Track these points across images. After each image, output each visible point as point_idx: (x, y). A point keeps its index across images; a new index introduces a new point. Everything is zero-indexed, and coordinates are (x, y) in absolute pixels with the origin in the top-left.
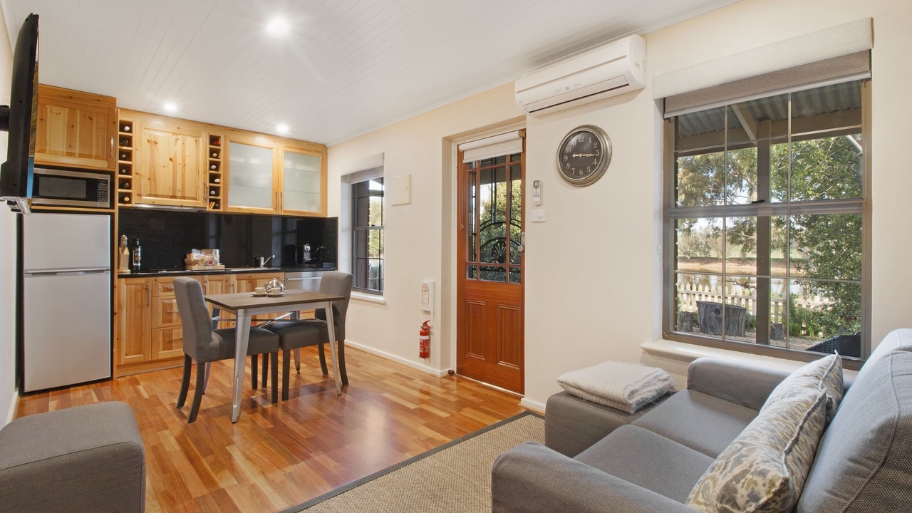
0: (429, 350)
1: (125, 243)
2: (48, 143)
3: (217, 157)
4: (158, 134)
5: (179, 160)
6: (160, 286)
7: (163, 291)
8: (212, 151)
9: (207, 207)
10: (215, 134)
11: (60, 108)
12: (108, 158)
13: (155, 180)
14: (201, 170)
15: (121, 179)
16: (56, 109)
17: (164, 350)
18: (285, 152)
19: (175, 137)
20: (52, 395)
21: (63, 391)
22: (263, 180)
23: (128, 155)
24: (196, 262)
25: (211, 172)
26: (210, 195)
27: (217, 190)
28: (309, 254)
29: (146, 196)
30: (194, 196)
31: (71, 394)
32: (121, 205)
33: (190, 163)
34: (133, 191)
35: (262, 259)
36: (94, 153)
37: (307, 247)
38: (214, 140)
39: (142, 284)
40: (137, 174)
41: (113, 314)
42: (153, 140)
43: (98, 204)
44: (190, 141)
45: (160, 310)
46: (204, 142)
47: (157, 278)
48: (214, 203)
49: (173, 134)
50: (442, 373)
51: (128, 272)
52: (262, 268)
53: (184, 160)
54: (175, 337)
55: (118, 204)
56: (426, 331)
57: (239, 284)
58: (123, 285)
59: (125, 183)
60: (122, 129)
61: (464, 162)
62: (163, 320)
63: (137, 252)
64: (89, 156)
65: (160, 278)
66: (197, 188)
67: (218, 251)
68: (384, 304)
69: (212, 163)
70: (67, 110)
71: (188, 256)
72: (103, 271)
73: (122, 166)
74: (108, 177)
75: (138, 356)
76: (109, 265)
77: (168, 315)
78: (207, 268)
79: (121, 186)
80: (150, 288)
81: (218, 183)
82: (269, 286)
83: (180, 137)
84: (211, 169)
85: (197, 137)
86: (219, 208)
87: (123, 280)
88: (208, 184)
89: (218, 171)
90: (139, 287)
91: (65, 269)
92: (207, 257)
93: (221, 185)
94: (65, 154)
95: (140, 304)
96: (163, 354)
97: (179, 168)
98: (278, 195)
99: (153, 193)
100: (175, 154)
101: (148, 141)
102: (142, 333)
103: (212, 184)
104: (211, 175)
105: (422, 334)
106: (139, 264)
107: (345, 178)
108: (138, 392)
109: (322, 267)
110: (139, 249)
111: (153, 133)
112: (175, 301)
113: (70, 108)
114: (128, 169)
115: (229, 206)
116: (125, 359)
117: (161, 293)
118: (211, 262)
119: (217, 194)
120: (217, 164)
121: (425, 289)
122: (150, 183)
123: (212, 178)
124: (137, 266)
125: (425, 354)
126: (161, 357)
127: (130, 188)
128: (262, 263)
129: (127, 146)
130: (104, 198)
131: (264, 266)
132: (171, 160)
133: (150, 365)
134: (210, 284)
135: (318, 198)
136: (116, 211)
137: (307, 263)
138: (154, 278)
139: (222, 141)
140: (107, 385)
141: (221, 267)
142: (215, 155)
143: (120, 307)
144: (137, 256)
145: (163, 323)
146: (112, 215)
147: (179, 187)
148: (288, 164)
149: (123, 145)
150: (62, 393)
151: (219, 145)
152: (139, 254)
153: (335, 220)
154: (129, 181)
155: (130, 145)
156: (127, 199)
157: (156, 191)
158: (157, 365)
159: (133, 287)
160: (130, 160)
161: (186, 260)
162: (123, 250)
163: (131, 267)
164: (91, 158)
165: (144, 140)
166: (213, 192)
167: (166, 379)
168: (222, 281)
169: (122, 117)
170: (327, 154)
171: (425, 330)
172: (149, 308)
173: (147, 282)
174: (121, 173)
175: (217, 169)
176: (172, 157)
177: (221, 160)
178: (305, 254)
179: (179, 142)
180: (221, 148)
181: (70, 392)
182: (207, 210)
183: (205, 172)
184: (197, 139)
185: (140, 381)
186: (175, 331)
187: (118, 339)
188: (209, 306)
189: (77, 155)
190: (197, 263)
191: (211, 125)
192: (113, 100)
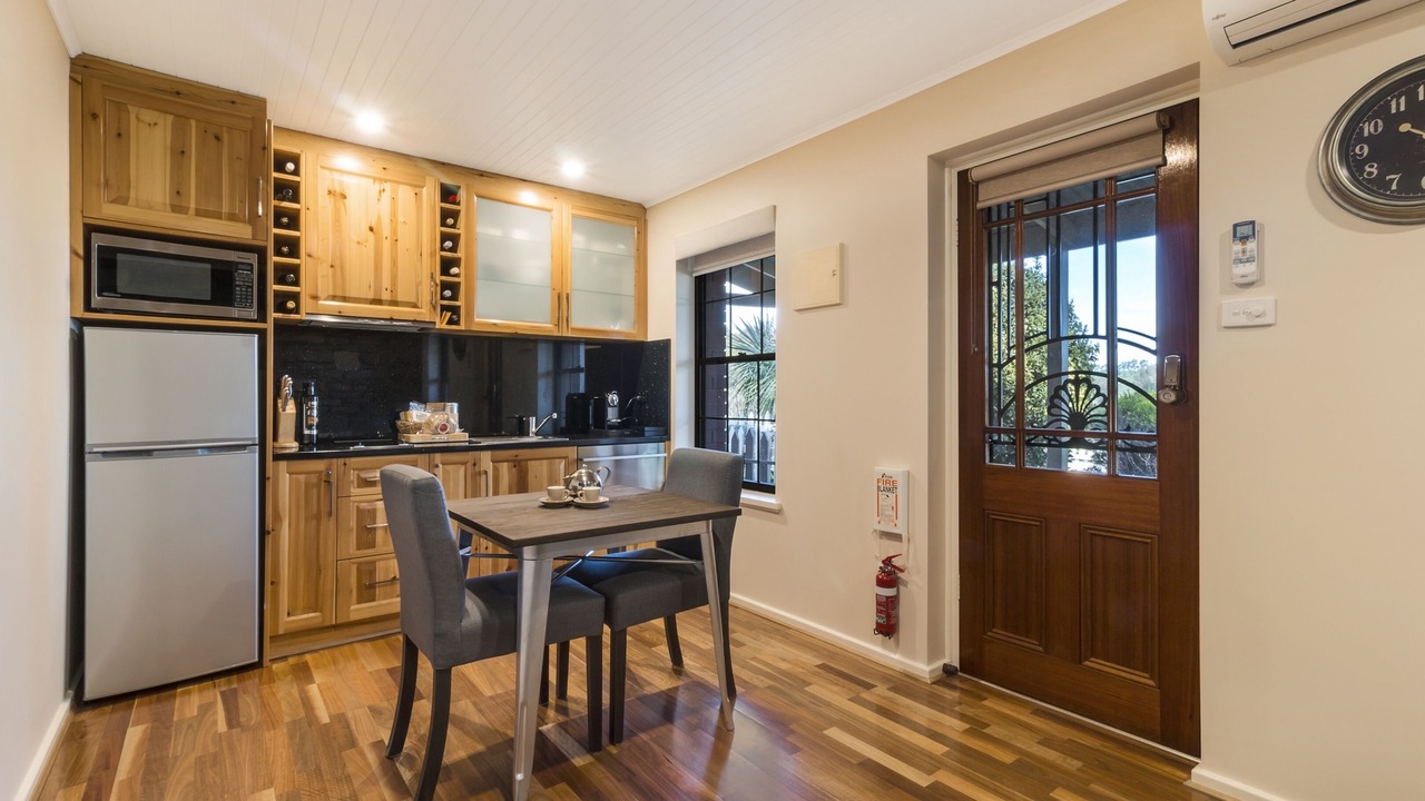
0: (897, 617)
1: (287, 390)
2: (132, 184)
3: (453, 226)
4: (346, 179)
5: (386, 231)
6: (353, 475)
7: (359, 487)
8: (445, 215)
9: (437, 320)
10: (449, 181)
11: (157, 113)
12: (253, 219)
13: (342, 268)
14: (426, 251)
15: (278, 266)
16: (148, 115)
17: (359, 602)
18: (574, 216)
19: (377, 187)
20: (139, 705)
21: (164, 694)
22: (534, 269)
23: (294, 221)
24: (417, 428)
25: (444, 253)
26: (443, 298)
27: (454, 287)
28: (616, 409)
29: (326, 299)
30: (413, 300)
31: (178, 701)
32: (280, 315)
33: (406, 237)
34: (304, 289)
35: (533, 420)
36: (225, 209)
37: (613, 398)
38: (448, 194)
39: (320, 472)
40: (310, 256)
41: (263, 533)
42: (338, 190)
43: (235, 312)
44: (405, 193)
45: (353, 524)
46: (430, 195)
47: (347, 460)
48: (449, 314)
49: (375, 179)
50: (932, 672)
51: (292, 446)
52: (532, 439)
53: (394, 231)
54: (380, 577)
55: (272, 315)
56: (889, 576)
57: (496, 470)
58: (284, 476)
59: (288, 274)
60: (280, 167)
61: (979, 205)
62: (358, 543)
63: (311, 408)
64: (218, 216)
65: (353, 459)
66: (419, 284)
67: (455, 405)
68: (776, 512)
69: (444, 237)
70: (170, 118)
71: (402, 414)
72: (243, 447)
73: (280, 241)
74: (253, 259)
75: (311, 615)
76: (257, 436)
77: (366, 536)
78: (437, 438)
79: (280, 280)
80: (333, 480)
81: (456, 275)
82: (574, 483)
83: (388, 186)
84: (443, 249)
85: (418, 187)
86: (457, 323)
87: (283, 465)
88: (439, 278)
89: (456, 252)
90: (314, 478)
91: (170, 443)
92: (438, 419)
93: (461, 279)
94: (168, 208)
95: (315, 510)
96: (358, 610)
97: (386, 245)
98: (562, 301)
99: (339, 293)
100: (379, 218)
101: (330, 192)
102: (319, 570)
103: (445, 278)
104: (443, 259)
105: (881, 583)
106: (315, 432)
107: (684, 264)
108: (306, 702)
109: (641, 434)
110: (315, 403)
111: (337, 176)
112: (380, 505)
113: (176, 115)
114: (292, 247)
115: (477, 320)
116: (287, 621)
117: (355, 491)
118: (444, 428)
119: (454, 297)
120: (455, 239)
121: (887, 485)
122: (334, 276)
123: (446, 266)
124: (311, 436)
125: (887, 627)
126: (354, 617)
127: (296, 283)
128: (533, 429)
129: (290, 201)
130: (246, 303)
131: (537, 434)
132: (371, 229)
133: (333, 633)
134: (444, 470)
135: (629, 305)
136: (270, 327)
137: (612, 427)
138: (341, 461)
139: (462, 195)
140: (250, 678)
141: (460, 436)
142: (450, 221)
143: (277, 518)
144: (311, 416)
145: (358, 549)
146: (262, 334)
147: (386, 283)
148: (578, 241)
149: (283, 200)
150: (159, 700)
151: (459, 204)
152: (315, 412)
153: (664, 346)
154: (295, 269)
155: (296, 199)
156: (291, 305)
157: (344, 290)
158: (346, 631)
159: (302, 478)
160: (297, 228)
161: (399, 423)
162: (285, 404)
163: (299, 436)
164: (220, 218)
165: (322, 192)
166: (448, 293)
167: (363, 667)
168: (465, 463)
169: (278, 144)
170: (645, 221)
171: (889, 574)
172: (333, 518)
173: (329, 468)
174: (278, 253)
175: (454, 249)
176: (373, 225)
177: (461, 230)
178: (610, 410)
179: (386, 196)
180: (462, 208)
181: (175, 696)
182: (437, 327)
183: (433, 254)
184: (418, 190)
185: (313, 669)
186: (380, 565)
187: (272, 583)
188: (453, 528)
189: (192, 211)
190: (419, 429)
191: (443, 164)
192: (260, 104)
